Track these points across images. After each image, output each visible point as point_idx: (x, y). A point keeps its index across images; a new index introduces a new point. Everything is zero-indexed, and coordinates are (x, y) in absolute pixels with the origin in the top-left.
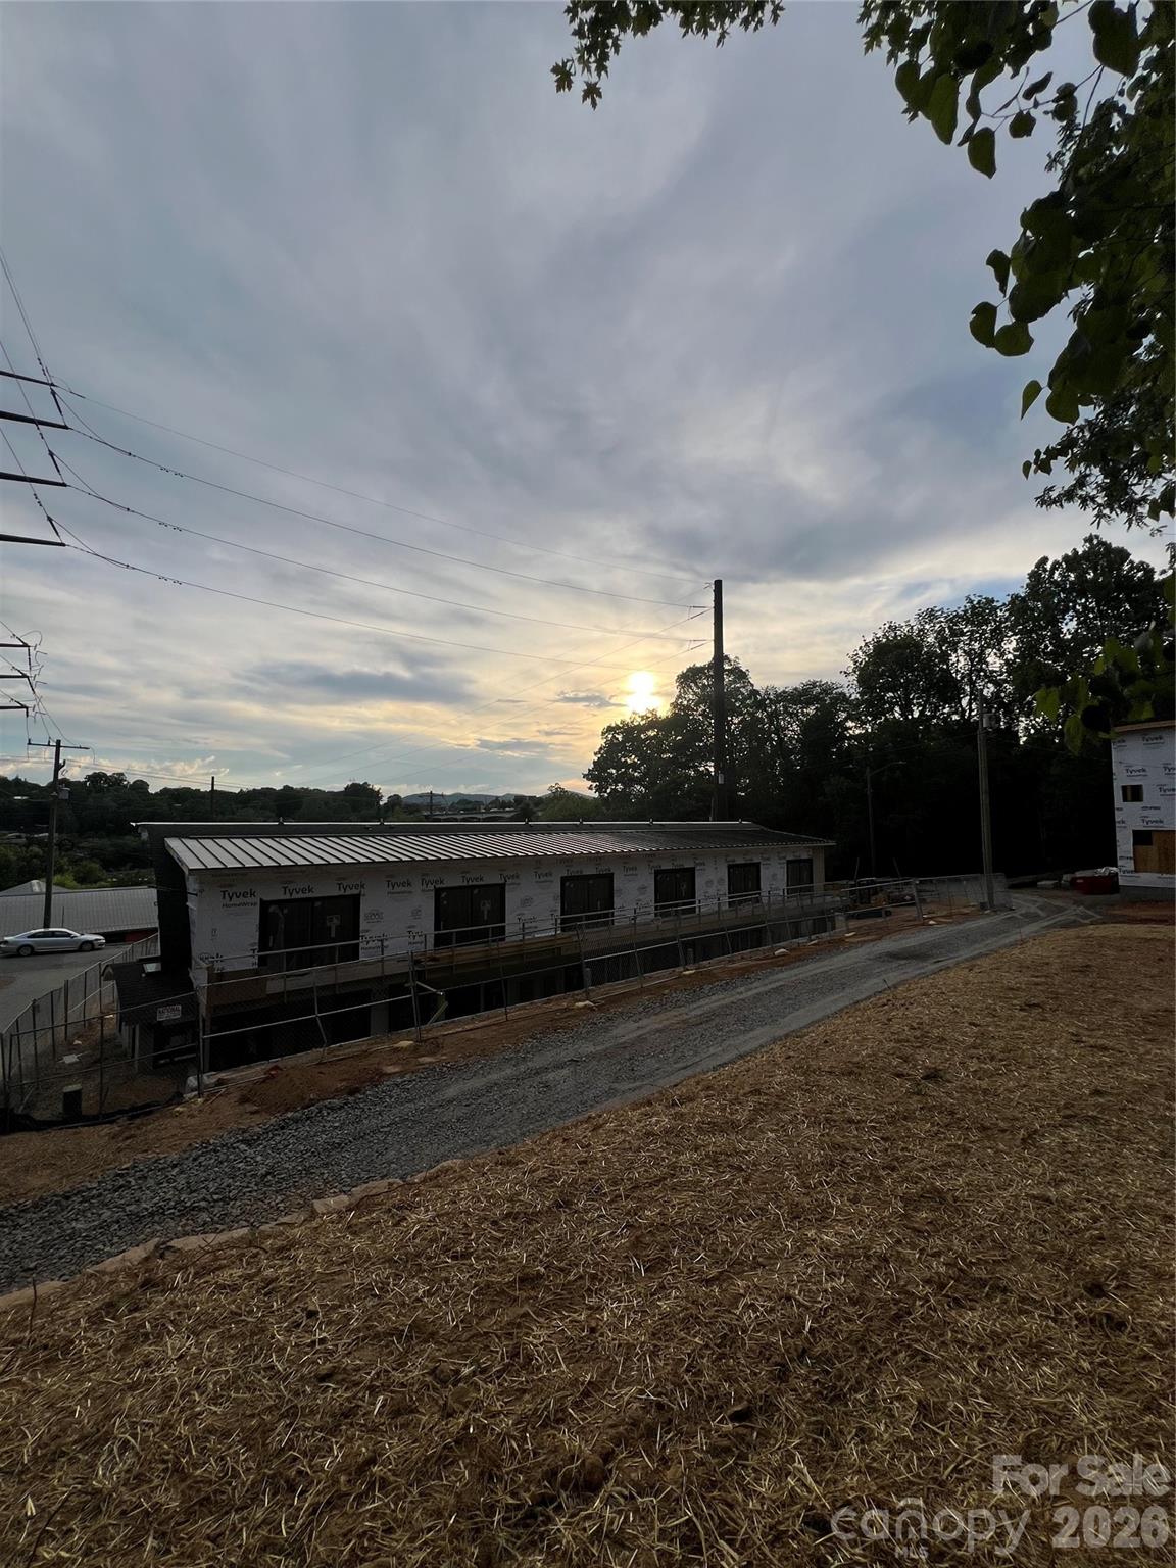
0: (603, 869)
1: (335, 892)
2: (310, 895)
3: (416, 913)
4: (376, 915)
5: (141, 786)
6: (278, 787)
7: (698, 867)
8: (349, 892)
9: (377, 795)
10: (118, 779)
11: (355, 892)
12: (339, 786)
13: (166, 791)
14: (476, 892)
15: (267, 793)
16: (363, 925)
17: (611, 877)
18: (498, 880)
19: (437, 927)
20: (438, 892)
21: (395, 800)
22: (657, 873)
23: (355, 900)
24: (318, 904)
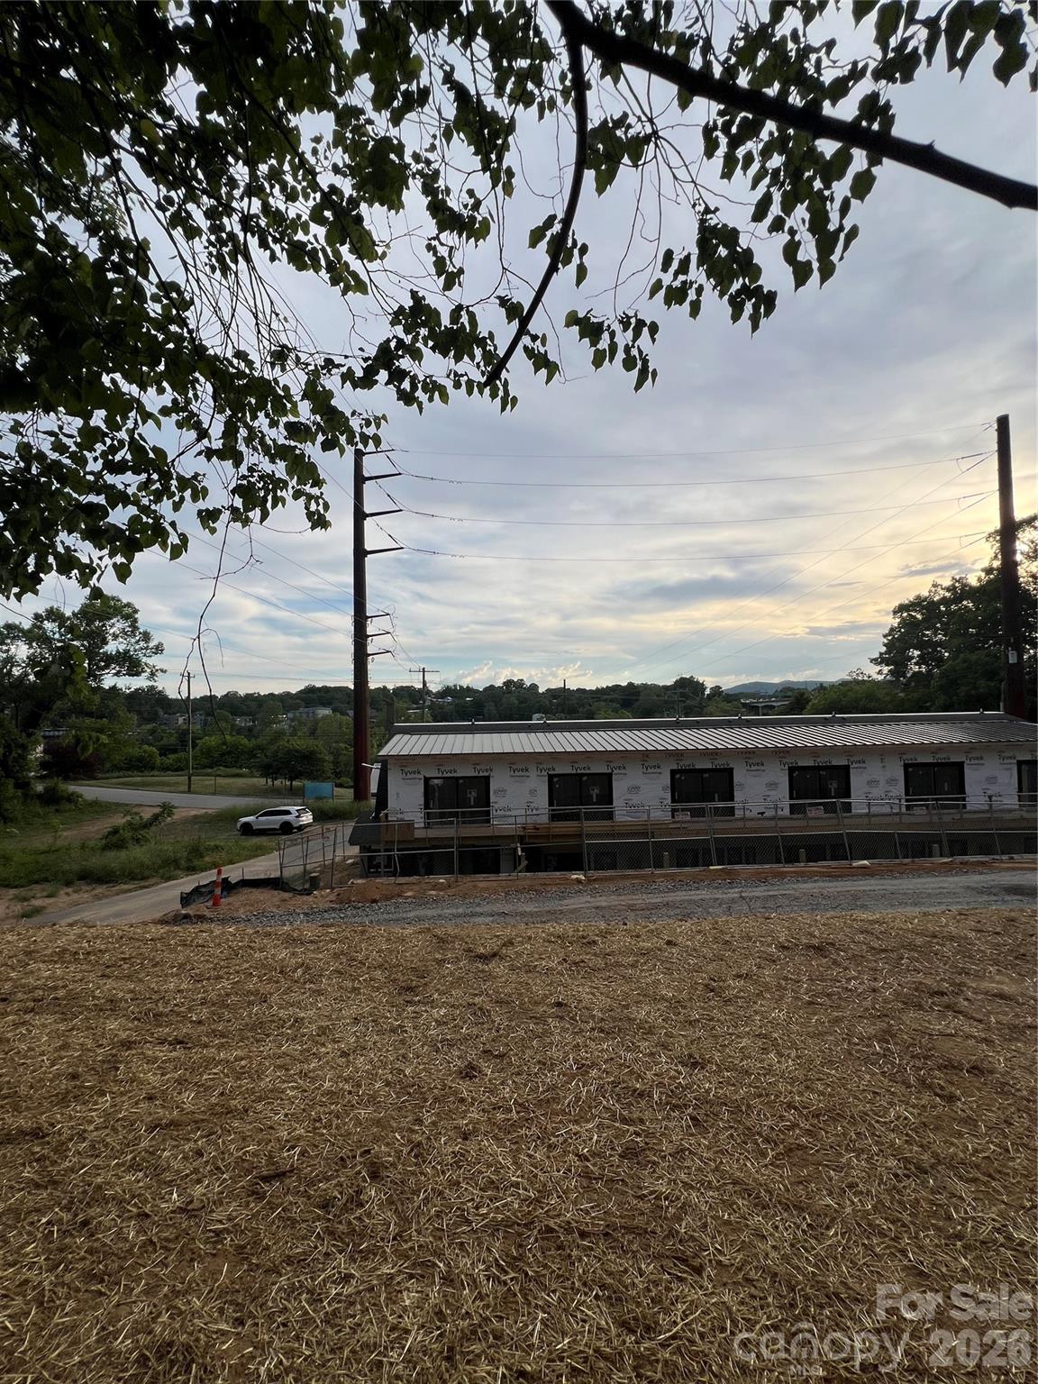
0: (720, 763)
1: (472, 774)
2: (455, 775)
3: (533, 792)
4: (502, 791)
5: (534, 687)
6: (624, 684)
7: (854, 765)
8: (481, 774)
9: (701, 687)
10: (520, 684)
11: (486, 774)
12: (670, 682)
13: (549, 690)
14: (585, 778)
15: (616, 688)
16: (493, 798)
17: (730, 772)
18: (604, 770)
19: (551, 804)
20: (551, 777)
21: (717, 691)
22: (791, 770)
23: (487, 779)
24: (461, 781)
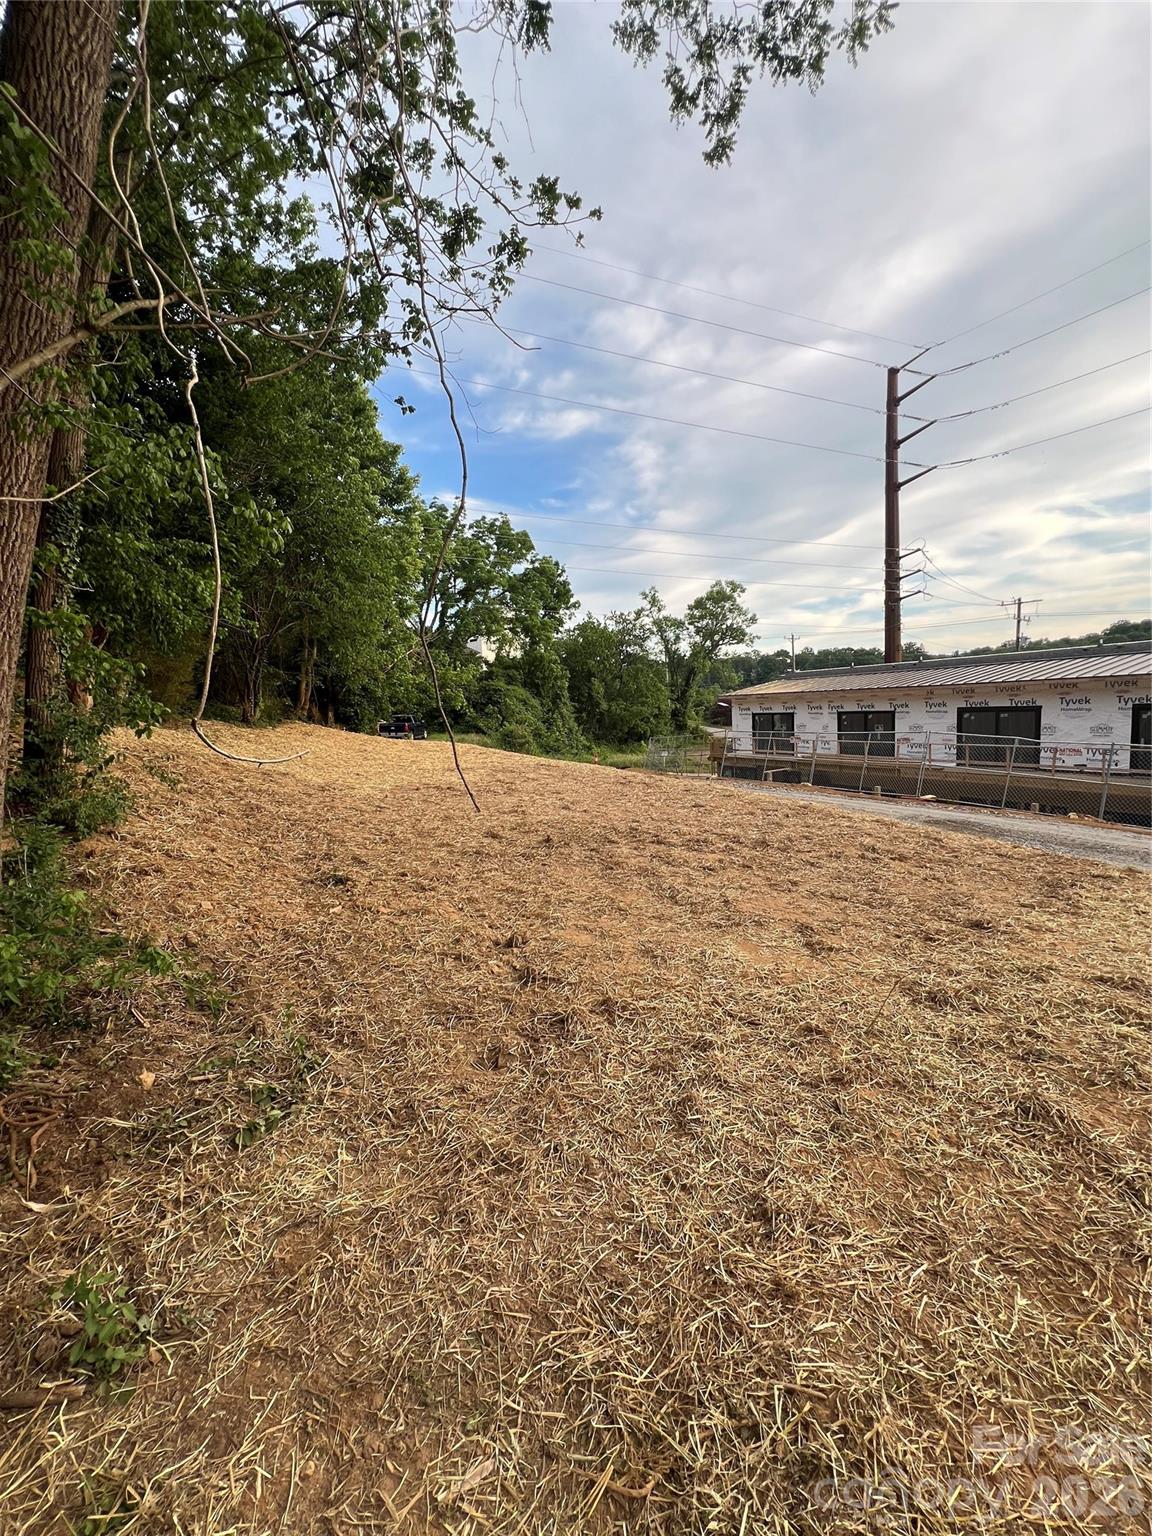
2: (771, 711)
3: (826, 728)
4: (802, 727)
8: (788, 711)
11: (791, 711)
14: (870, 716)
17: (1037, 711)
18: (888, 708)
20: (840, 714)
22: (1138, 709)
23: (792, 714)
